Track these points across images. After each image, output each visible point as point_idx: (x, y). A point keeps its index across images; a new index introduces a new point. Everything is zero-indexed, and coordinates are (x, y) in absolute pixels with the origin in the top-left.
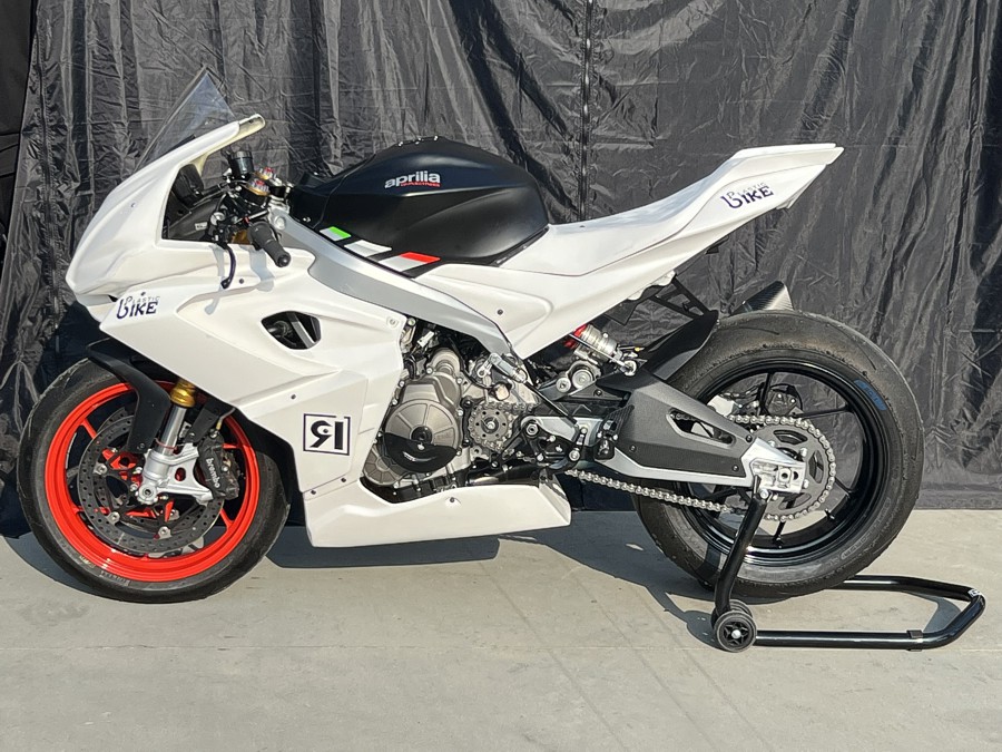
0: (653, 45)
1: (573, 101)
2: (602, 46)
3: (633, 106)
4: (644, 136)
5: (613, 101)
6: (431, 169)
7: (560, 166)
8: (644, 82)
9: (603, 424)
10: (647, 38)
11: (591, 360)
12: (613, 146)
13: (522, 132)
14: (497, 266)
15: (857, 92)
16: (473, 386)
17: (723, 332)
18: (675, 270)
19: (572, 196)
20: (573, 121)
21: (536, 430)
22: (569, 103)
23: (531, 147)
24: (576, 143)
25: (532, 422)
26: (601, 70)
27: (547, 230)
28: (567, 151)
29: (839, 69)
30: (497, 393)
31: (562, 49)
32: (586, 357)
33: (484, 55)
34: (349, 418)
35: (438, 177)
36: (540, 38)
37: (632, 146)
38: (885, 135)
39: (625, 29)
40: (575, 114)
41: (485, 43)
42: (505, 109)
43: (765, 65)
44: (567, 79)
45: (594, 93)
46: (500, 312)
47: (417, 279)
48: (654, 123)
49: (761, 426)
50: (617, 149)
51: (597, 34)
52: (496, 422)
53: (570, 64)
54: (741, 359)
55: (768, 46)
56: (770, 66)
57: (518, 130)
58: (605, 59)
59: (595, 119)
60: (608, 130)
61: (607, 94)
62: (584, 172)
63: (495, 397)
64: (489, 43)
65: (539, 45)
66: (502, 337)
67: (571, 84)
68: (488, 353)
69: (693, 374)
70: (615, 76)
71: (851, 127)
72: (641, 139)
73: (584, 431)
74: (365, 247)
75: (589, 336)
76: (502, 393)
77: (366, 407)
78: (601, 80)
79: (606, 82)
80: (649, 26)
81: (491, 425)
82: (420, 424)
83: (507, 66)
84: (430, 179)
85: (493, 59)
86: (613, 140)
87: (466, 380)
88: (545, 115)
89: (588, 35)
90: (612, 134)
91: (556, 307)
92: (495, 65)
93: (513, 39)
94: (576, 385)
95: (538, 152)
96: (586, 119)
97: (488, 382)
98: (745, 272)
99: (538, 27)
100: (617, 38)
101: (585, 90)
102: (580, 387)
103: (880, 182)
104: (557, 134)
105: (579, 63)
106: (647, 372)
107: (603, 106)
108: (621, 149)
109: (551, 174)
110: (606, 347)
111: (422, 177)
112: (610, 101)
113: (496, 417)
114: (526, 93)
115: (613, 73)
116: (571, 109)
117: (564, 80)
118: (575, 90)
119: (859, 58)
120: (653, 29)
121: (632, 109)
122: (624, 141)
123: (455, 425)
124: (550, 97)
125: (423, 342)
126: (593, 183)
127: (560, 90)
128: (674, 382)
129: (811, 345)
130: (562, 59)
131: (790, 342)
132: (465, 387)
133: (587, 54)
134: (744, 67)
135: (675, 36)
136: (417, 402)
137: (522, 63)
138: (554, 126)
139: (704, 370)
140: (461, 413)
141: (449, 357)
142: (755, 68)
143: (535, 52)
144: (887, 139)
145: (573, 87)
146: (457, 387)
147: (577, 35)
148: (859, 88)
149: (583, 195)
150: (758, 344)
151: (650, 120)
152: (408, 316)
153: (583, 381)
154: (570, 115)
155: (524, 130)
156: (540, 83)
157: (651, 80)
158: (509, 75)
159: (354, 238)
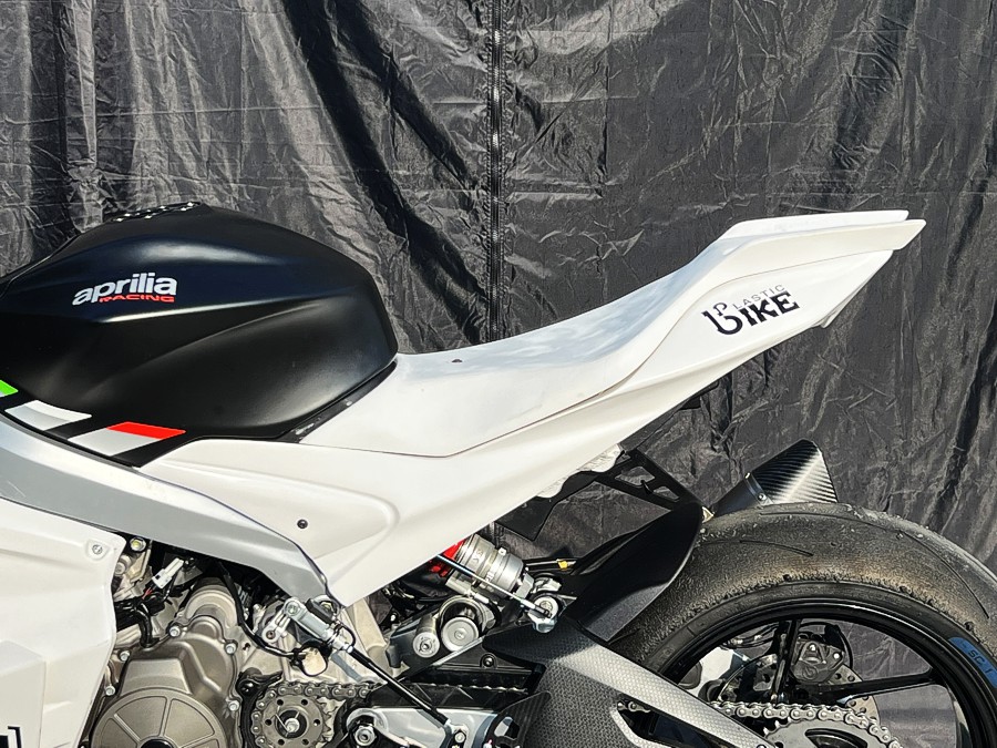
0: (599, 39)
1: (476, 128)
2: (519, 40)
3: (569, 135)
4: (588, 181)
5: (538, 127)
6: (162, 269)
7: (456, 227)
8: (585, 98)
9: (495, 724)
10: (589, 28)
11: (478, 596)
12: (539, 197)
13: (398, 176)
14: (296, 440)
15: (921, 109)
16: (260, 651)
17: (711, 549)
18: (621, 444)
19: (478, 273)
20: (476, 159)
21: (373, 737)
22: (470, 130)
23: (411, 199)
24: (481, 191)
25: (367, 720)
26: (519, 79)
27: (394, 366)
28: (466, 204)
29: (892, 74)
30: (304, 663)
31: (456, 47)
32: (468, 591)
33: (335, 58)
34: (17, 730)
35: (173, 284)
36: (421, 29)
37: (569, 196)
38: (965, 177)
39: (553, 14)
40: (479, 148)
41: (335, 39)
42: (371, 142)
43: (774, 68)
44: (466, 94)
45: (508, 114)
46: (302, 524)
47: (144, 469)
48: (602, 160)
49: (784, 722)
50: (546, 201)
51: (511, 22)
52: (302, 720)
53: (469, 70)
54: (744, 601)
55: (778, 38)
56: (781, 69)
57: (391, 172)
58: (525, 63)
59: (511, 155)
60: (531, 172)
61: (528, 117)
62: (495, 237)
63: (302, 668)
64: (341, 39)
65: (418, 38)
66: (308, 567)
67: (471, 101)
68: (283, 595)
69: (657, 626)
70: (539, 88)
71: (912, 164)
72: (582, 185)
73: (459, 738)
74: (42, 413)
75: (474, 556)
76: (314, 662)
77: (48, 708)
78: (519, 94)
79: (527, 98)
80: (592, 9)
81: (292, 725)
82: (153, 735)
83: (371, 73)
84: (158, 289)
85: (348, 62)
86: (539, 187)
87: (248, 640)
88: (432, 152)
89: (497, 24)
90: (536, 177)
91: (405, 514)
92: (351, 72)
93: (379, 31)
94: (450, 646)
95: (422, 206)
96: (495, 155)
97: (289, 643)
98: (750, 389)
99: (416, 12)
100: (542, 28)
101: (494, 111)
102: (456, 649)
103: (959, 249)
104: (452, 179)
105: (482, 66)
106: (576, 625)
107: (523, 135)
108: (551, 201)
109: (445, 241)
110: (503, 572)
111: (143, 284)
112: (532, 129)
113: (301, 709)
114: (401, 115)
115: (536, 83)
116: (473, 140)
117: (459, 93)
118: (478, 110)
119: (924, 58)
120: (597, 14)
121: (567, 139)
122: (557, 188)
123: (220, 734)
124: (441, 120)
125: (163, 579)
126: (509, 254)
127: (451, 111)
128: (625, 644)
129: (872, 575)
130: (458, 62)
131: (833, 569)
132: (246, 653)
133: (496, 54)
134: (741, 74)
135: (633, 24)
136: (146, 693)
137: (394, 67)
138: (447, 167)
139: (677, 621)
140: (235, 706)
141: (217, 599)
142: (759, 72)
143: (414, 52)
144: (967, 183)
145: (474, 105)
146: (227, 658)
147: (480, 25)
148: (923, 104)
149: (494, 270)
150: (775, 573)
151: (596, 156)
152: (128, 537)
153: (461, 637)
154: (471, 151)
155: (400, 172)
156: (421, 97)
157: (595, 94)
158: (373, 87)
159: (22, 398)
